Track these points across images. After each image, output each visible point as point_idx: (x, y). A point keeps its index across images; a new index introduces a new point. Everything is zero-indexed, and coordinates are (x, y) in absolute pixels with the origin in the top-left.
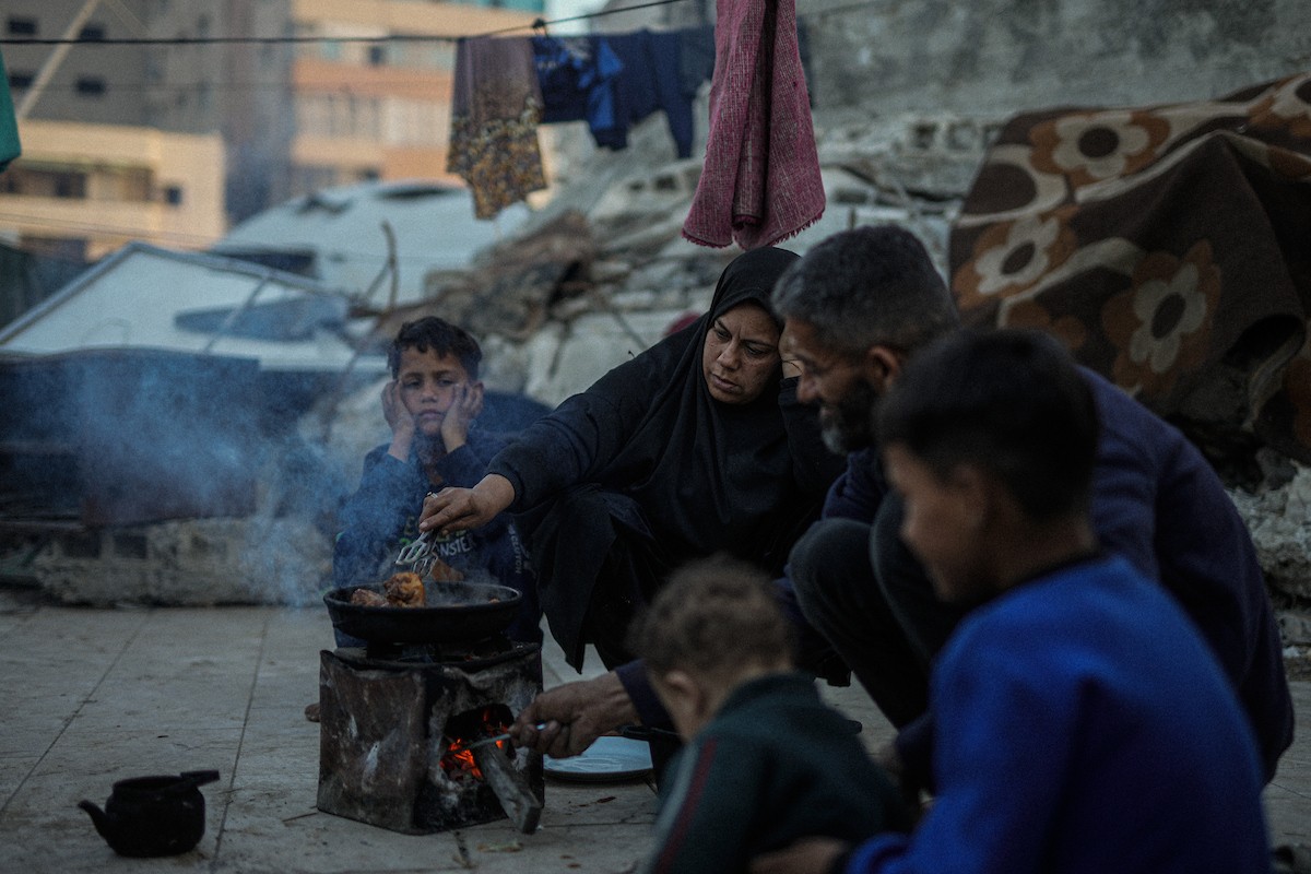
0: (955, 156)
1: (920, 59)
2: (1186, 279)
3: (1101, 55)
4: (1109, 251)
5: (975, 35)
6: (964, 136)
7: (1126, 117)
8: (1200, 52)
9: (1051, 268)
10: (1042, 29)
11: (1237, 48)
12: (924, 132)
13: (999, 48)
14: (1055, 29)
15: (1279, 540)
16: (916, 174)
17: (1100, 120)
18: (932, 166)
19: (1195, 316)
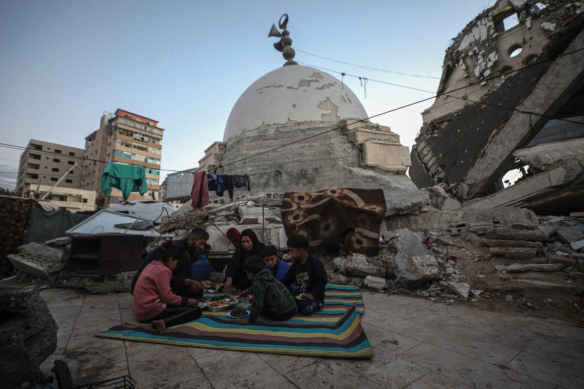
0: (275, 199)
1: (259, 183)
2: (330, 221)
3: (289, 185)
4: (316, 216)
5: (268, 180)
6: (276, 196)
7: (305, 194)
8: (304, 185)
9: (304, 219)
10: (279, 180)
11: (310, 185)
12: (269, 195)
13: (272, 182)
14: (282, 180)
15: (352, 266)
16: (268, 202)
17: (300, 194)
18: (271, 201)
19: (333, 227)
